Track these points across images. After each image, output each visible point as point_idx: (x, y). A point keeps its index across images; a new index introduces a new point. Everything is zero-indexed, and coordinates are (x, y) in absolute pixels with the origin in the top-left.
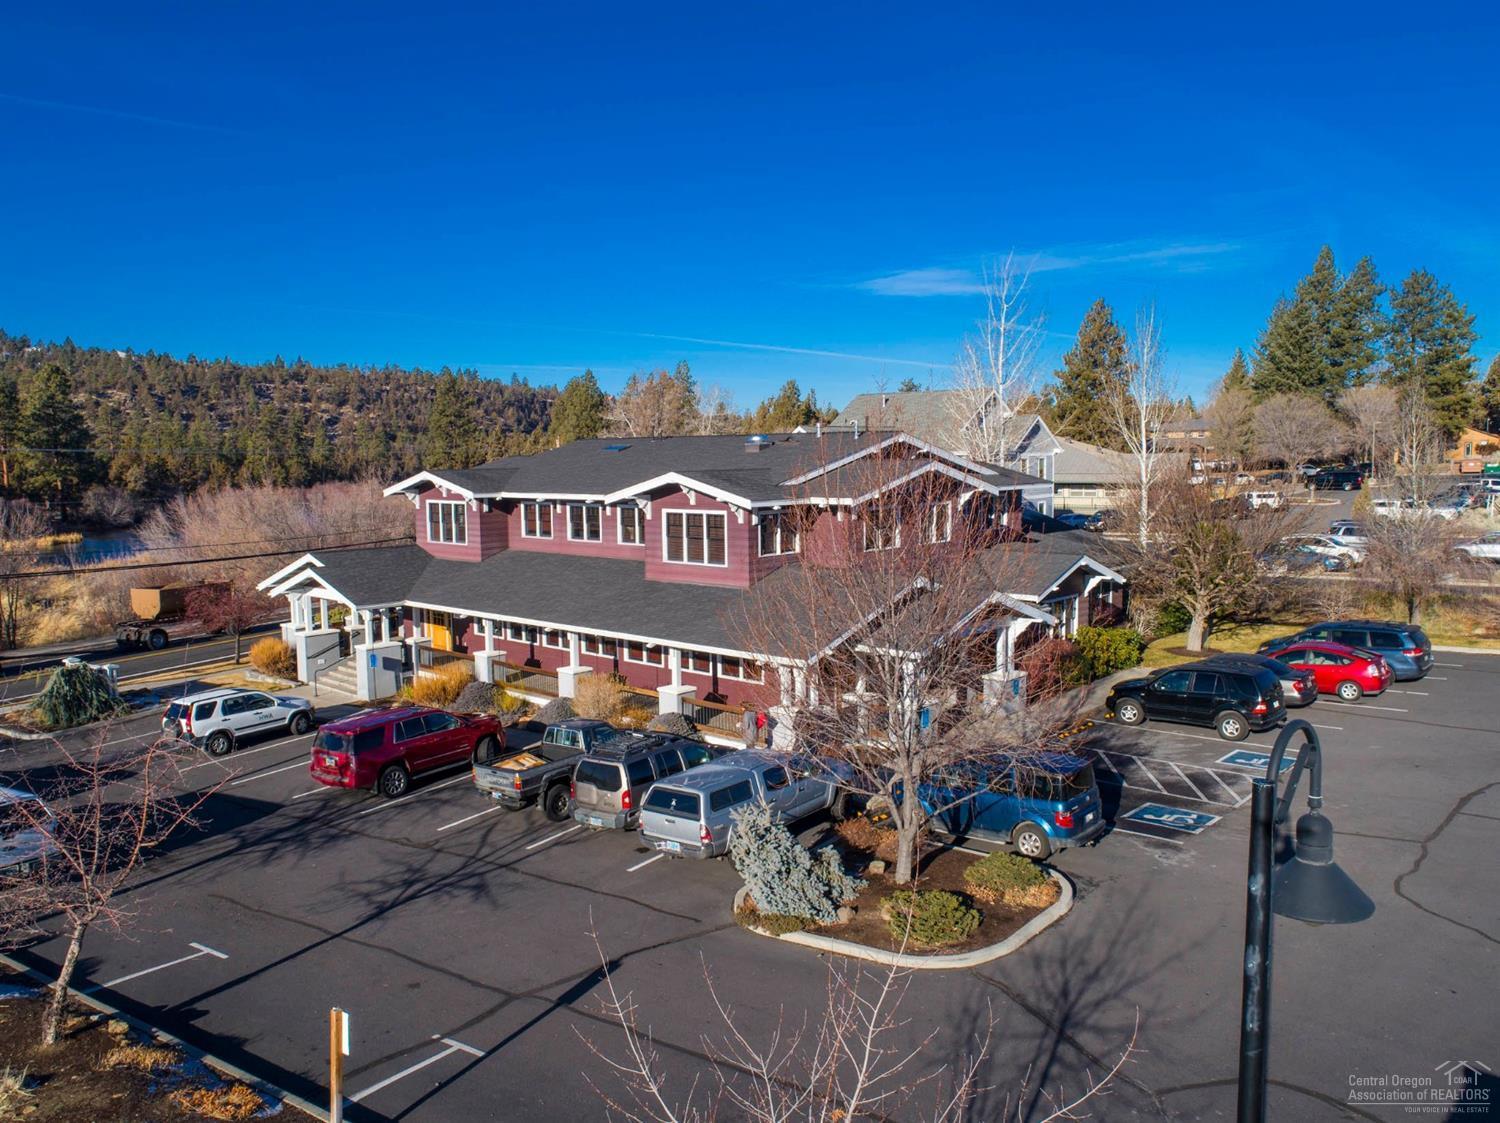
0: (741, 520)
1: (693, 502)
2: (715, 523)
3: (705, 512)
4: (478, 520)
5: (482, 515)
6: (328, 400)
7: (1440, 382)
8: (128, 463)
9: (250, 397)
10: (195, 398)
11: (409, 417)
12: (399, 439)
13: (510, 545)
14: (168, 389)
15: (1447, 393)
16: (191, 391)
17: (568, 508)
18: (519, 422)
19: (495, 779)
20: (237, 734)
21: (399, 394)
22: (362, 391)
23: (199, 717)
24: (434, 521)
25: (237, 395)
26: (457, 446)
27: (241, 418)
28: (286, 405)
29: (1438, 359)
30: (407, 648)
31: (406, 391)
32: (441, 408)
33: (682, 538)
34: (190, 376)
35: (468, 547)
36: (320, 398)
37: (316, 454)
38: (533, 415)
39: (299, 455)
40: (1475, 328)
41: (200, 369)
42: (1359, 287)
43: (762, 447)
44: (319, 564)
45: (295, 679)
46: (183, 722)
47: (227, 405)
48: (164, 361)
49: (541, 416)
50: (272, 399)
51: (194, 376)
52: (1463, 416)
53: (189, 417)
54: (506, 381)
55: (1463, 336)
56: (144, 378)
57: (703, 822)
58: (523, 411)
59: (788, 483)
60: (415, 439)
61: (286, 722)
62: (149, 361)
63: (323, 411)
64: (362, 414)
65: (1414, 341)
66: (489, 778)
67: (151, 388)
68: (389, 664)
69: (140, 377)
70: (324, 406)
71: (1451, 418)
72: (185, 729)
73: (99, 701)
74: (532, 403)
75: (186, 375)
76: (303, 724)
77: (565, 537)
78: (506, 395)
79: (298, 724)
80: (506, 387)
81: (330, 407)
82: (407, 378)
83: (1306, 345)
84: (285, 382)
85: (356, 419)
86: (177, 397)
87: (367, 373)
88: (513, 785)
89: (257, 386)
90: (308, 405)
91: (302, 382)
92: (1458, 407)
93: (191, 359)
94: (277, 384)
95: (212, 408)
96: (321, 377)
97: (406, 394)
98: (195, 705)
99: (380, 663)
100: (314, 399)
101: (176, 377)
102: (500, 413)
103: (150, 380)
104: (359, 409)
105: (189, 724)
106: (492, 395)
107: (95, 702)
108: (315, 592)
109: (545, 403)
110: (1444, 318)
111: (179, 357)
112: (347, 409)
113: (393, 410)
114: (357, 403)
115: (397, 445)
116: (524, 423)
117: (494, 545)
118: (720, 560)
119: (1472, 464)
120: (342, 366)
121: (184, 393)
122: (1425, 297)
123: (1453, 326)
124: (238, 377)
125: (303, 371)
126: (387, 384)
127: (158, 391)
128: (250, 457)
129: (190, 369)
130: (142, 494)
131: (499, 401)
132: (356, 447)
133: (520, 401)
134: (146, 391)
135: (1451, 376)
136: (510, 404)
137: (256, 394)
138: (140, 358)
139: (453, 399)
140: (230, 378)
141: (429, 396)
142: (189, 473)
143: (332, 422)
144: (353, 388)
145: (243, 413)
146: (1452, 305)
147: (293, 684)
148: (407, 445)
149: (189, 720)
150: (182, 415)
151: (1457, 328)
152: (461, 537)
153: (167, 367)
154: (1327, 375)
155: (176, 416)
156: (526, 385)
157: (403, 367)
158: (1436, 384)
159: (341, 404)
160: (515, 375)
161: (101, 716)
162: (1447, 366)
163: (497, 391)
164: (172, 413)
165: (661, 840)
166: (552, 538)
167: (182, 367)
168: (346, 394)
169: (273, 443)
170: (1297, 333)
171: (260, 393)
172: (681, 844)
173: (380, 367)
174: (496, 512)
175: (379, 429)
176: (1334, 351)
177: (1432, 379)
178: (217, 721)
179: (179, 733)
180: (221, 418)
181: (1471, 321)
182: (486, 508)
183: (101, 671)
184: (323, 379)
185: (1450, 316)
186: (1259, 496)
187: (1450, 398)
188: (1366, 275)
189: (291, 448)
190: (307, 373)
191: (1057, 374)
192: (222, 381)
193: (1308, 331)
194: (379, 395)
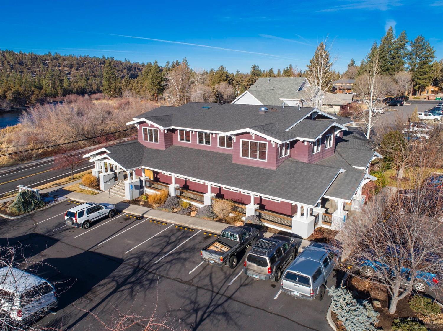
0: (274, 146)
1: (253, 138)
2: (263, 146)
3: (258, 142)
4: (163, 136)
5: (165, 134)
6: (67, 67)
7: (424, 71)
8: (6, 90)
9: (41, 65)
10: (23, 65)
11: (93, 72)
12: (90, 80)
13: (174, 143)
14: (14, 63)
15: (426, 75)
16: (22, 63)
17: (197, 133)
18: (128, 74)
19: (211, 256)
20: (92, 221)
21: (89, 65)
22: (78, 64)
23: (79, 217)
24: (145, 134)
25: (37, 65)
26: (112, 84)
27: (39, 72)
28: (53, 68)
29: (424, 64)
30: (141, 181)
31: (92, 64)
32: (106, 71)
33: (248, 150)
34: (21, 58)
35: (159, 145)
36: (64, 66)
37: (65, 85)
38: (132, 72)
39: (60, 86)
40: (435, 55)
41: (24, 56)
42: (401, 40)
43: (265, 112)
44: (109, 152)
45: (99, 189)
46: (74, 219)
47: (34, 68)
48: (11, 53)
49: (135, 72)
50: (48, 66)
51: (22, 58)
52: (429, 82)
53: (22, 72)
54: (123, 61)
55: (431, 57)
56: (6, 59)
57: (311, 288)
58: (129, 70)
59: (286, 131)
60: (96, 79)
61: (108, 214)
62: (7, 53)
63: (65, 70)
64: (78, 71)
65: (416, 58)
66: (209, 256)
67: (8, 62)
68: (136, 187)
69: (4, 59)
70: (65, 68)
71: (425, 82)
72: (75, 221)
73: (34, 203)
74: (132, 68)
75: (19, 58)
76: (113, 214)
77: (195, 143)
78: (123, 65)
79: (111, 214)
80: (123, 63)
81: (68, 69)
82: (91, 59)
83: (384, 59)
84: (52, 61)
85: (76, 73)
86: (17, 65)
87: (79, 58)
88: (220, 259)
89: (43, 61)
90: (60, 68)
91: (58, 60)
92: (428, 79)
93: (21, 52)
94: (50, 61)
95: (29, 69)
96: (64, 59)
97: (92, 65)
98: (78, 212)
99: (134, 187)
100: (62, 66)
101: (16, 59)
102: (122, 71)
103: (8, 60)
104: (77, 70)
105: (76, 219)
106: (119, 65)
107: (33, 204)
108: (106, 161)
109: (136, 68)
110: (426, 51)
111: (17, 52)
112: (73, 70)
113: (88, 70)
114: (76, 68)
115: (90, 81)
116: (129, 74)
117: (169, 144)
118: (264, 158)
119: (432, 97)
120: (70, 55)
121: (19, 64)
122: (421, 44)
123: (428, 54)
124: (37, 59)
125: (58, 57)
126: (85, 61)
127: (11, 63)
128: (44, 86)
129: (21, 56)
130: (12, 100)
131: (121, 68)
132: (77, 82)
133: (128, 67)
134: (7, 63)
135: (427, 69)
136: (125, 68)
137: (43, 64)
138: (3, 52)
139: (110, 68)
140: (35, 59)
141: (99, 65)
142: (27, 93)
143: (69, 74)
144: (74, 63)
145: (39, 71)
146: (429, 47)
147: (99, 192)
148: (93, 81)
149: (76, 218)
150: (19, 71)
151: (430, 54)
152: (156, 140)
153: (13, 55)
154: (389, 68)
155: (18, 72)
156: (129, 62)
157: (90, 56)
158: (422, 72)
159: (71, 68)
160: (126, 59)
161: (36, 208)
162: (426, 66)
163: (120, 64)
164: (16, 71)
165: (292, 291)
166: (191, 142)
167: (18, 55)
168: (72, 65)
169: (52, 82)
170: (382, 55)
171: (45, 64)
172: (300, 294)
173: (83, 56)
174: (169, 132)
175: (84, 76)
176: (392, 60)
177: (422, 70)
178: (85, 217)
179: (73, 223)
180: (33, 73)
181: (434, 52)
182: (166, 131)
183: (33, 191)
184: (64, 60)
185: (428, 50)
186: (377, 109)
187: (427, 76)
188: (403, 37)
189: (58, 83)
190: (59, 58)
191: (307, 66)
192: (31, 60)
193: (385, 54)
194: (83, 65)
